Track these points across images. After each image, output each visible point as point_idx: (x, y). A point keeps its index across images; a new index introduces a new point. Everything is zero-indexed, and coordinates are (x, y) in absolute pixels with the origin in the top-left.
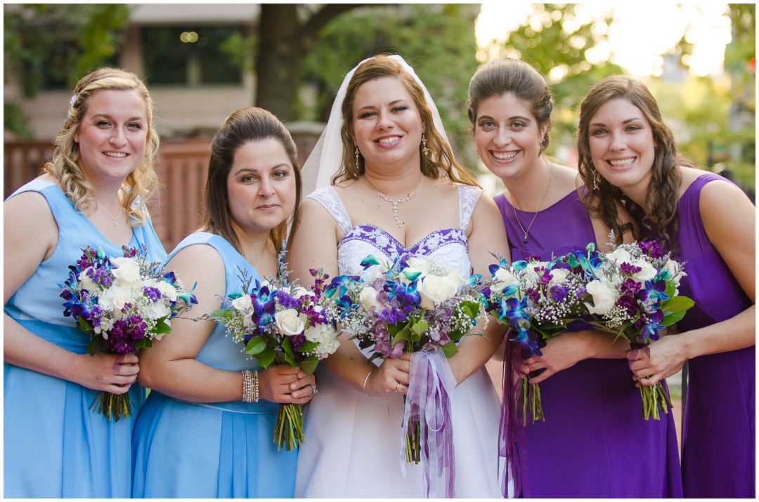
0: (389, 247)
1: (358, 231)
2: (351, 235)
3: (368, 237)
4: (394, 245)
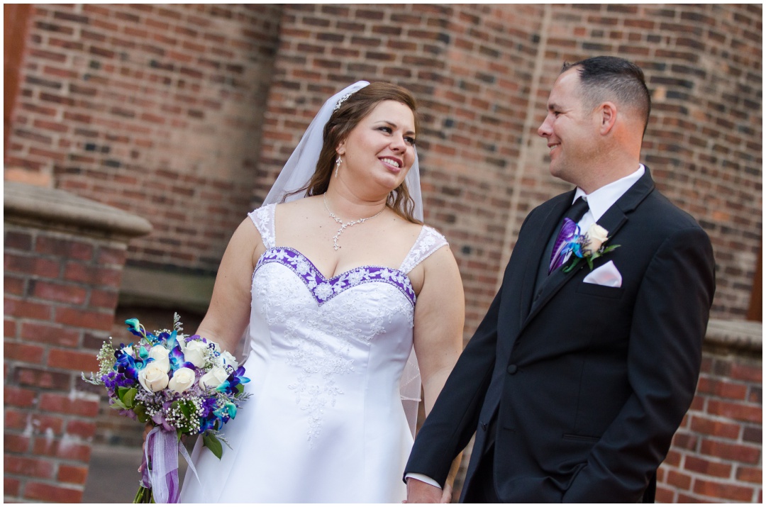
2: (275, 257)
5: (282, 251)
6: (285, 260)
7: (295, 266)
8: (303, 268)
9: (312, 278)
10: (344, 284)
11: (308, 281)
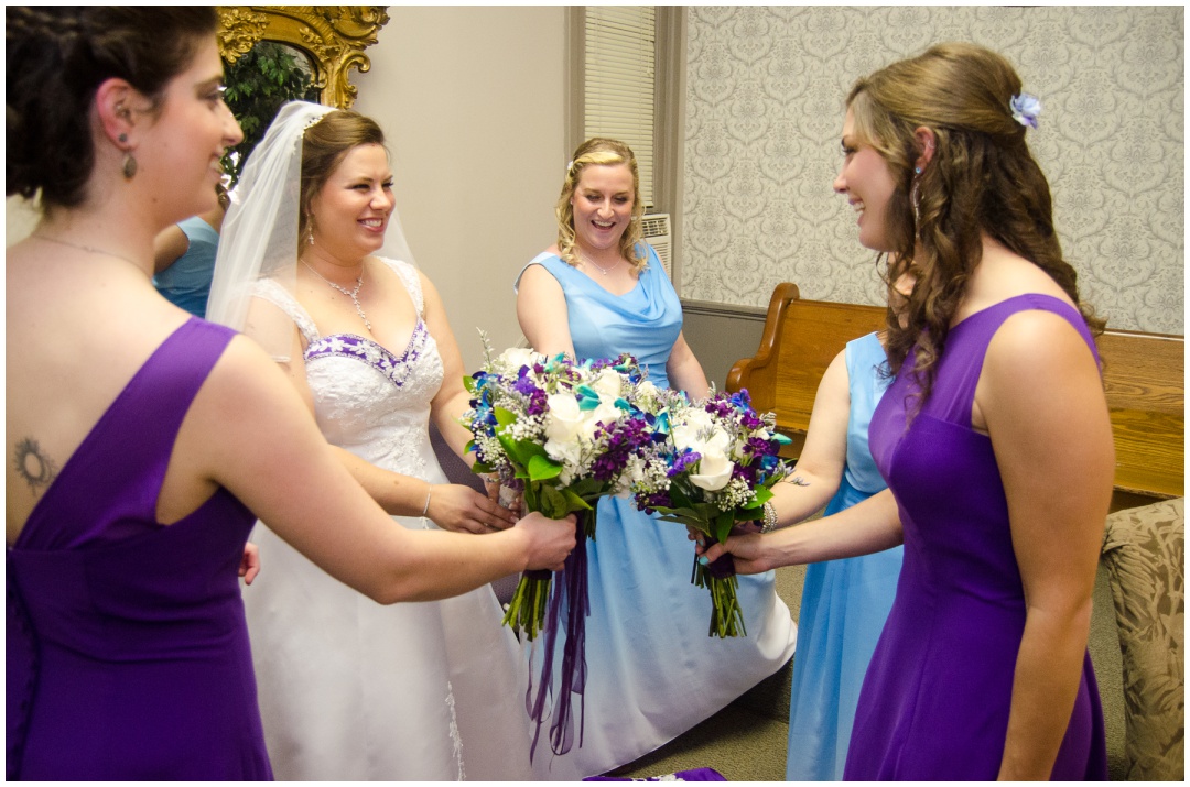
0: (382, 361)
1: (338, 345)
2: (328, 350)
3: (353, 353)
4: (386, 358)
5: (334, 340)
6: (346, 351)
7: (363, 356)
8: (374, 354)
9: (387, 363)
10: (414, 356)
11: (383, 368)
